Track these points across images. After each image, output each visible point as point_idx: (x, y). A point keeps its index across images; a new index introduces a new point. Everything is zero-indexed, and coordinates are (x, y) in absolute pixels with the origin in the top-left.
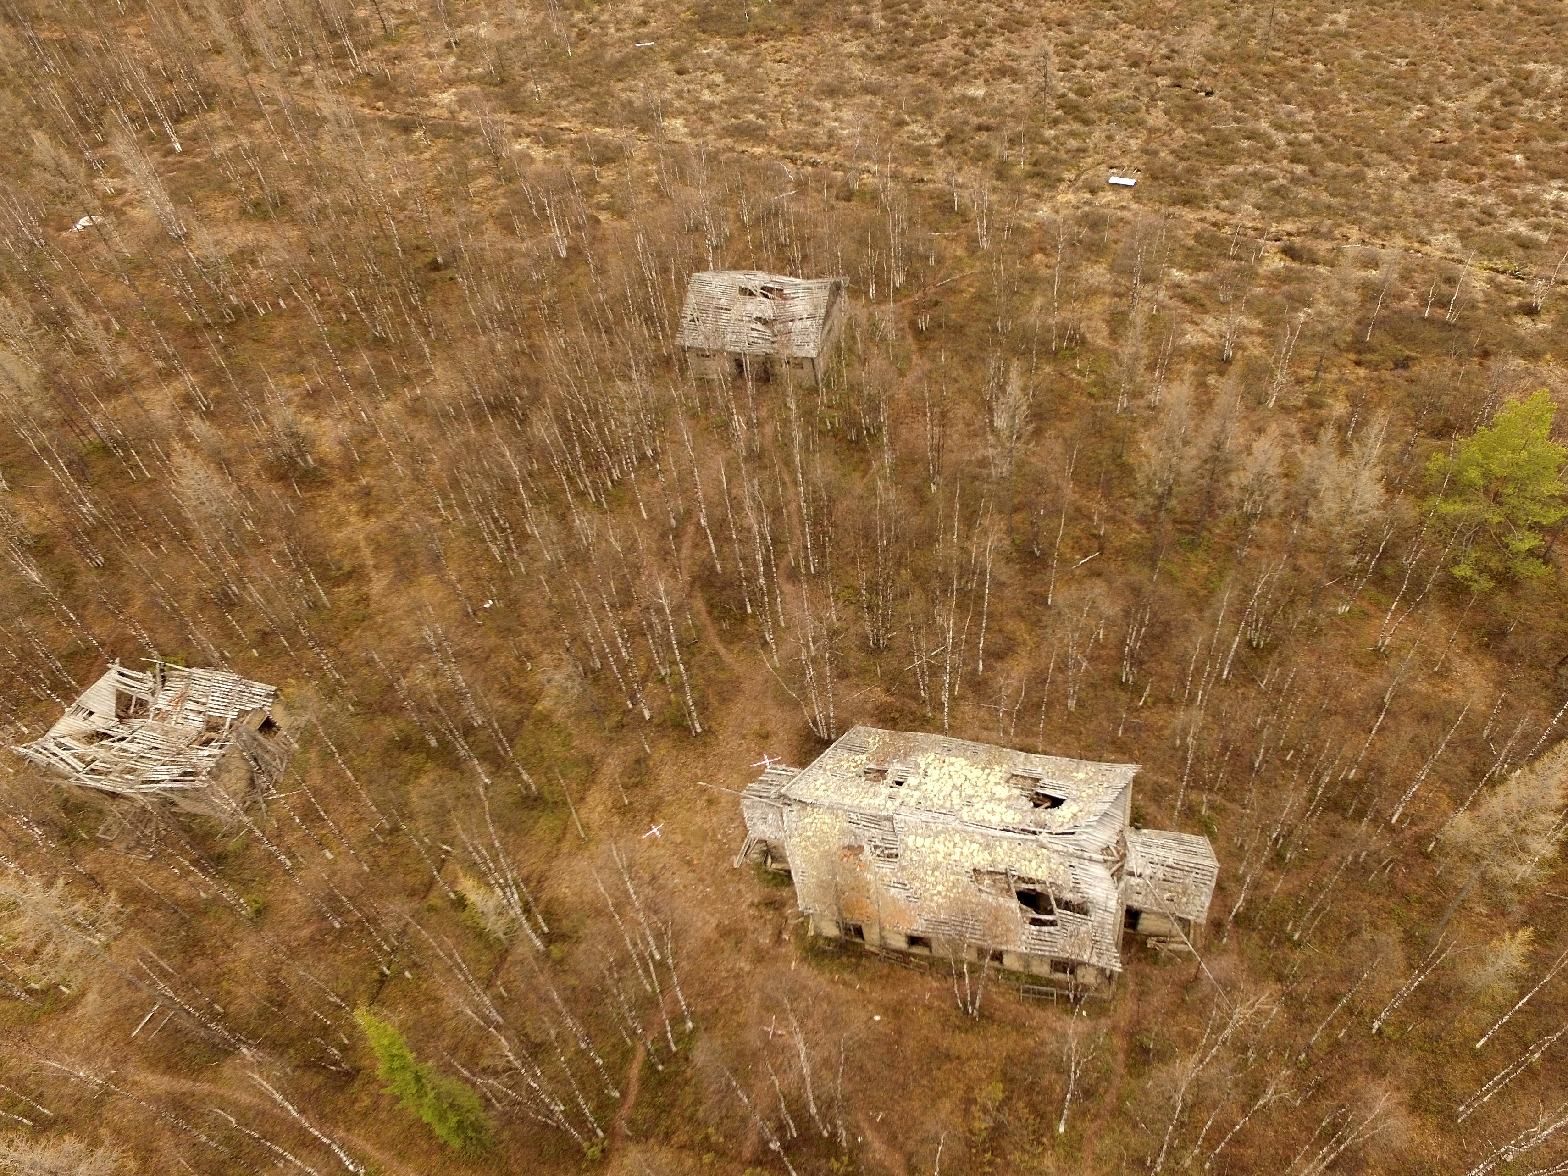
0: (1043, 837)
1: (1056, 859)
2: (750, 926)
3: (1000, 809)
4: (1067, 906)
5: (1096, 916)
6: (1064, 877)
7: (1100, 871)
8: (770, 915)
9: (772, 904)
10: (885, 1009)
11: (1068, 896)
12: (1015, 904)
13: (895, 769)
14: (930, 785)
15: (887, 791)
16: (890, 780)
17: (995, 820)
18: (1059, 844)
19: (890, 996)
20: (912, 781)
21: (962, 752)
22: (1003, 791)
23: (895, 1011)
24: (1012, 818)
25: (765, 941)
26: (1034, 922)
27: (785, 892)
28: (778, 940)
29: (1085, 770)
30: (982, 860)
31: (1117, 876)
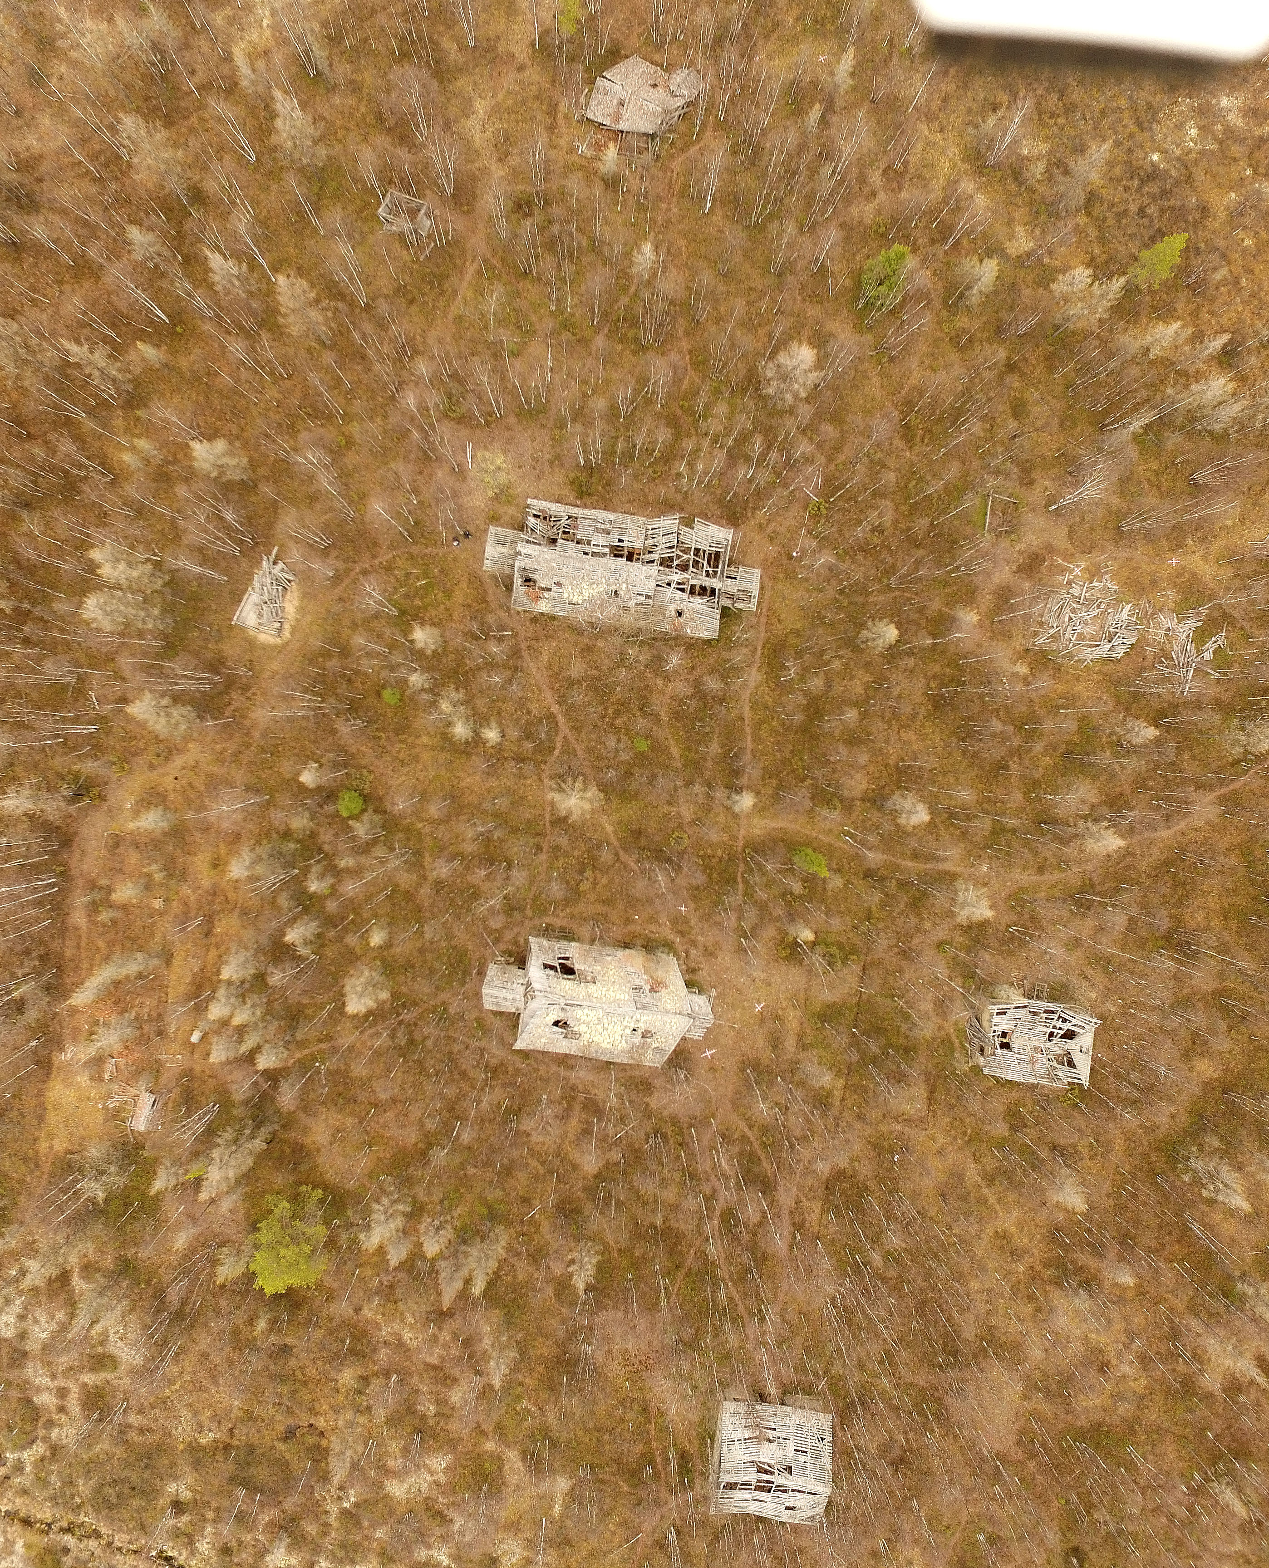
0: (562, 1002)
1: (557, 991)
2: (701, 959)
3: (584, 1018)
4: (552, 968)
5: (541, 962)
6: (554, 981)
7: (536, 985)
8: (693, 965)
9: (693, 971)
10: (633, 921)
11: (552, 972)
12: (577, 967)
13: (637, 1040)
14: (619, 1029)
15: (640, 1025)
16: (640, 1032)
17: (586, 1011)
18: (555, 998)
19: (631, 928)
20: (628, 1031)
21: (604, 1051)
22: (583, 1028)
23: (628, 921)
24: (578, 1013)
25: (693, 952)
26: (567, 959)
27: (687, 977)
28: (687, 952)
29: (540, 1044)
30: (592, 988)
31: (529, 984)
